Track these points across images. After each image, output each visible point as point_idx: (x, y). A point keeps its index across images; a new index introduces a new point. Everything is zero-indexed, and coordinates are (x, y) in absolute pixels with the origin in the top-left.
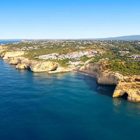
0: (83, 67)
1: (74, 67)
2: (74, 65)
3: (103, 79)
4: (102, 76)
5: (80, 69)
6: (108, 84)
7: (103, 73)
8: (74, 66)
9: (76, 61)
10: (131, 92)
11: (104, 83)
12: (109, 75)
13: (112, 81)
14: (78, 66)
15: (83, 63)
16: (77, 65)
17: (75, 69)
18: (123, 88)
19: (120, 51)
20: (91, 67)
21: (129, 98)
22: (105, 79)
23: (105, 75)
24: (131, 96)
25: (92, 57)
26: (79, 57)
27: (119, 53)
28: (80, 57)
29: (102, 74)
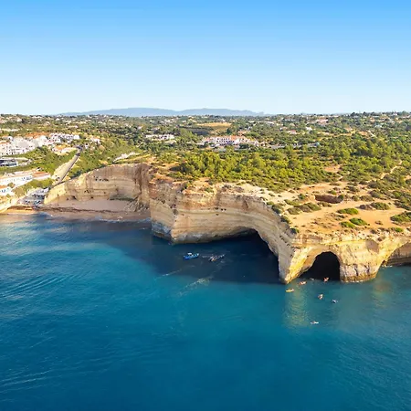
0: (60, 190)
1: (12, 194)
2: (11, 185)
3: (193, 217)
4: (187, 205)
5: (46, 201)
6: (213, 235)
7: (192, 192)
8: (9, 191)
9: (13, 171)
10: (350, 244)
11: (199, 236)
12: (219, 196)
13: (234, 218)
14: (32, 191)
15: (49, 176)
16: (26, 187)
17: (21, 204)
18: (320, 235)
19: (147, 136)
20: (96, 185)
21: (348, 271)
22: (201, 217)
23: (202, 201)
24: (351, 261)
25: (70, 155)
26: (21, 156)
27: (148, 141)
28: (26, 155)
29: (186, 199)
